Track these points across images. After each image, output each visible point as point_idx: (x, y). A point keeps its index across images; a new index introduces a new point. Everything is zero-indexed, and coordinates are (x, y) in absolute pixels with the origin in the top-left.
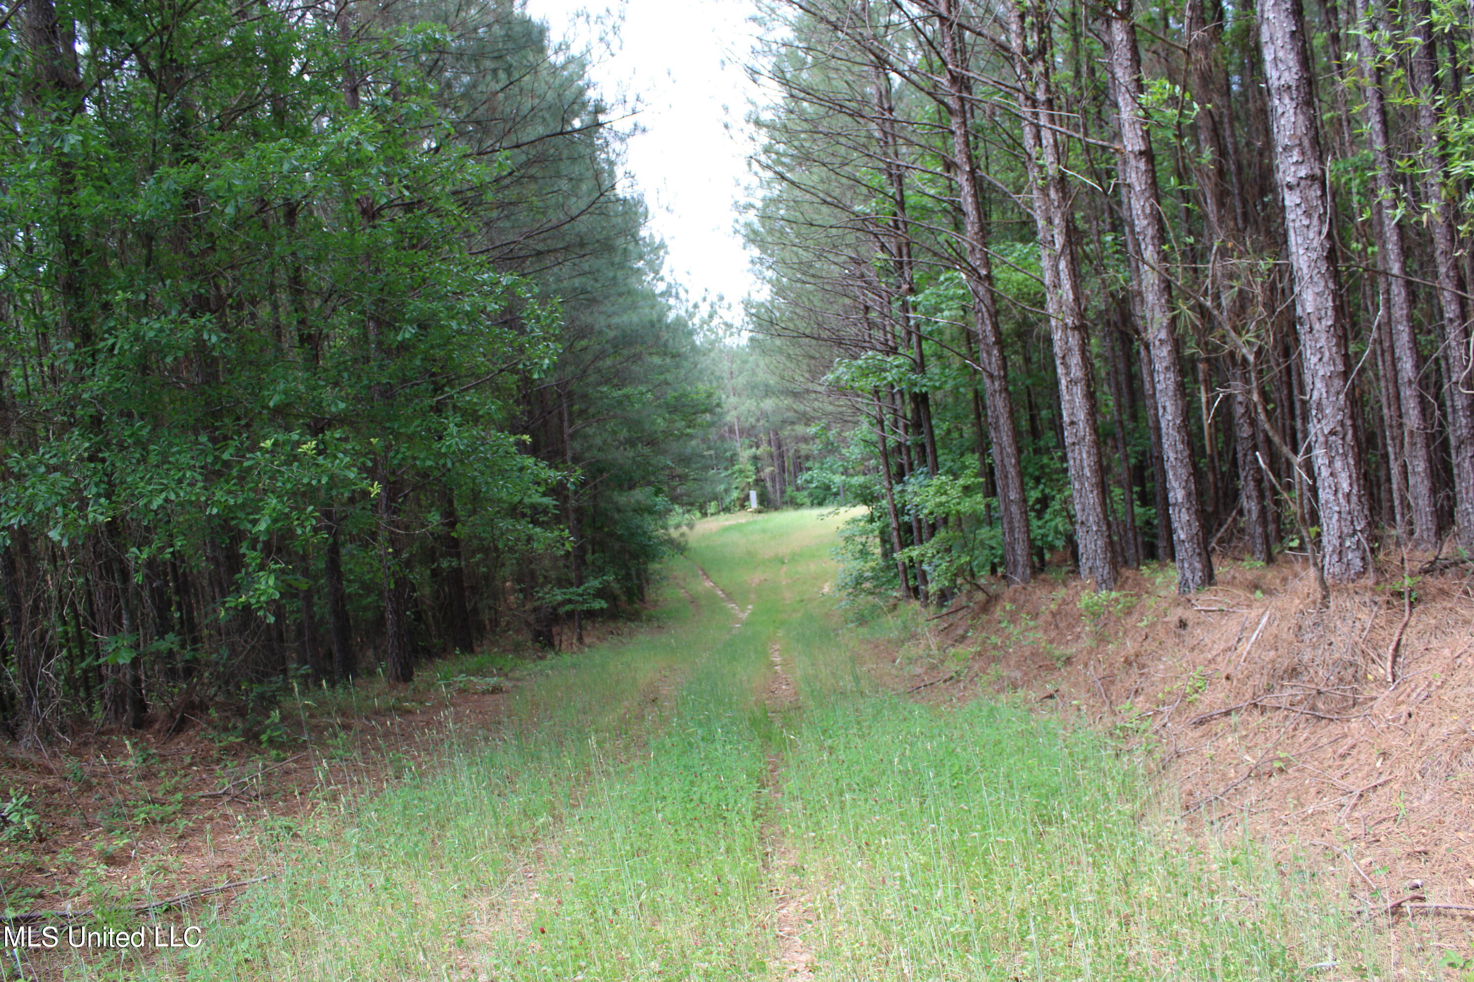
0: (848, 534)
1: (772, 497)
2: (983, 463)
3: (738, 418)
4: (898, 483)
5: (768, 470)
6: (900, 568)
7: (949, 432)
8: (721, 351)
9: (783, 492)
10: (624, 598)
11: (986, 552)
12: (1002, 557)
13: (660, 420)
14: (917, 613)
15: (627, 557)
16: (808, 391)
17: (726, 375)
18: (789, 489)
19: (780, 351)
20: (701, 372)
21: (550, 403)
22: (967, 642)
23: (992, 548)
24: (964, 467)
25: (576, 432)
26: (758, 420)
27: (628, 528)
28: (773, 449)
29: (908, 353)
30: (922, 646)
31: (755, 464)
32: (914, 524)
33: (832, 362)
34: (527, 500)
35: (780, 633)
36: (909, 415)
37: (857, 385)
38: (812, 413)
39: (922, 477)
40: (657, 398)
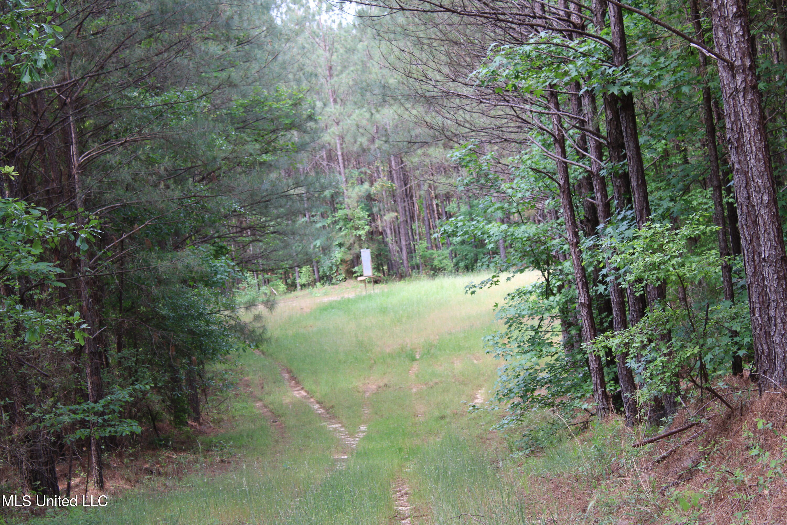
0: (512, 313)
1: (395, 258)
2: (719, 203)
3: (342, 138)
4: (587, 235)
5: (389, 216)
6: (593, 365)
7: (666, 154)
8: (314, 34)
9: (411, 251)
10: (167, 417)
11: (726, 340)
12: (750, 347)
13: (220, 141)
14: (618, 435)
15: (173, 353)
16: (447, 94)
17: (322, 71)
18: (422, 246)
19: (405, 33)
20: (284, 66)
21: (49, 117)
22: (698, 479)
23: (735, 334)
24: (689, 209)
25: (91, 160)
26: (372, 140)
27: (174, 308)
28: (396, 185)
29: (602, 34)
30: (628, 486)
31: (369, 209)
32: (613, 297)
33: (484, 49)
34: (13, 268)
35: (410, 468)
36: (604, 130)
37: (523, 84)
38: (454, 128)
39: (625, 224)
40: (217, 108)
